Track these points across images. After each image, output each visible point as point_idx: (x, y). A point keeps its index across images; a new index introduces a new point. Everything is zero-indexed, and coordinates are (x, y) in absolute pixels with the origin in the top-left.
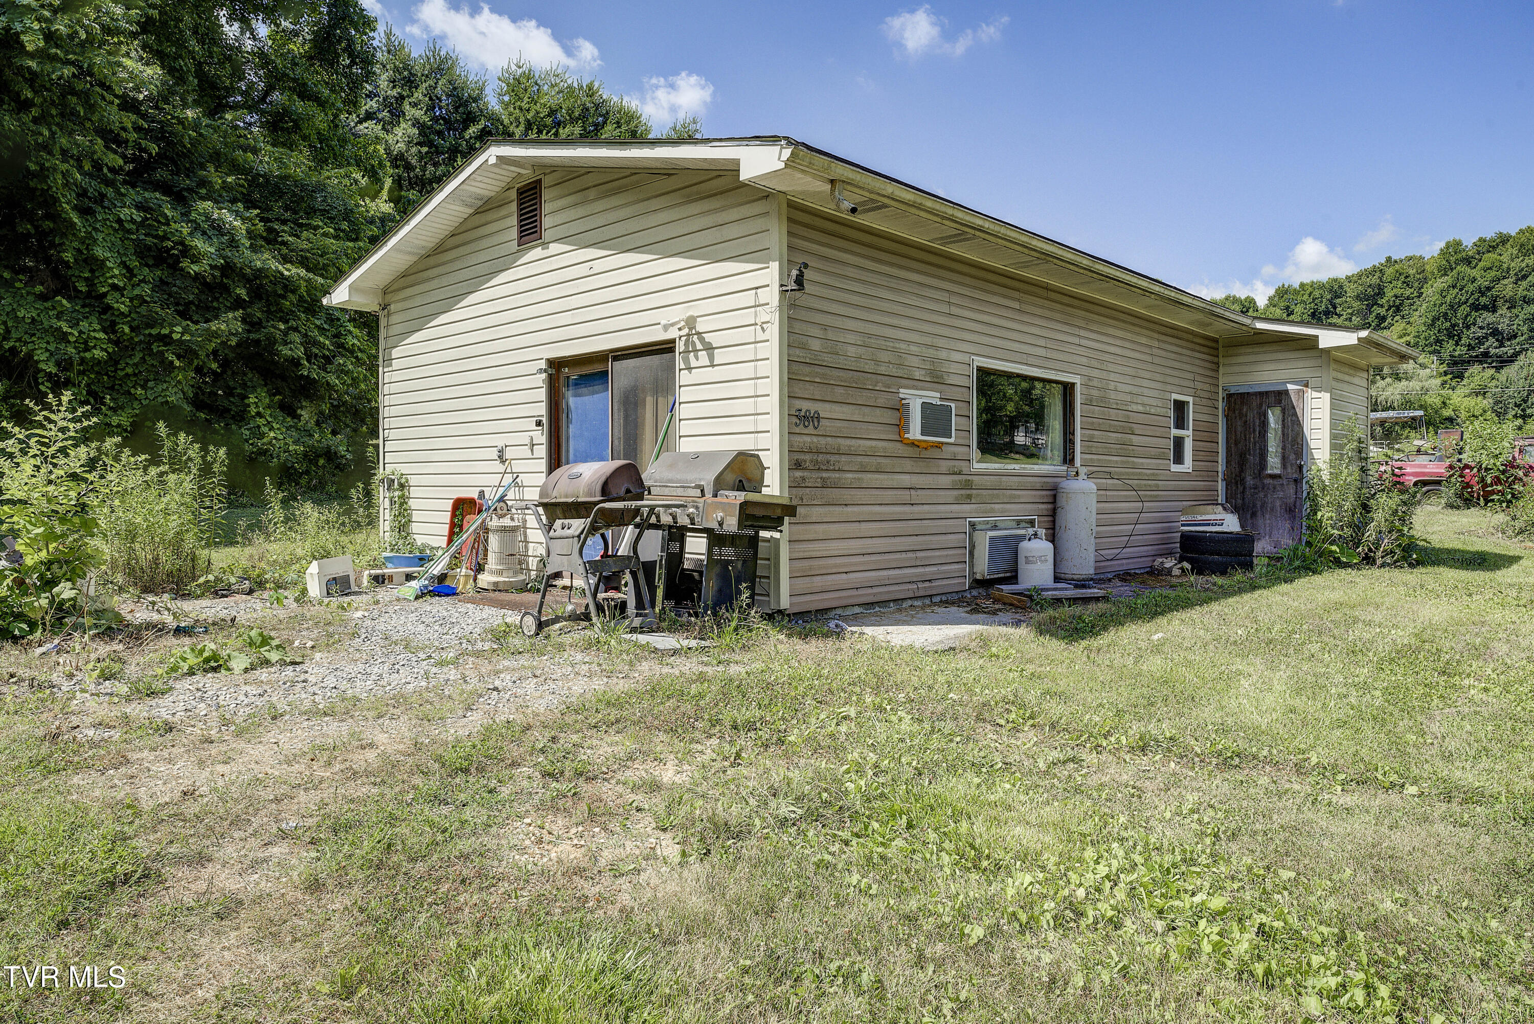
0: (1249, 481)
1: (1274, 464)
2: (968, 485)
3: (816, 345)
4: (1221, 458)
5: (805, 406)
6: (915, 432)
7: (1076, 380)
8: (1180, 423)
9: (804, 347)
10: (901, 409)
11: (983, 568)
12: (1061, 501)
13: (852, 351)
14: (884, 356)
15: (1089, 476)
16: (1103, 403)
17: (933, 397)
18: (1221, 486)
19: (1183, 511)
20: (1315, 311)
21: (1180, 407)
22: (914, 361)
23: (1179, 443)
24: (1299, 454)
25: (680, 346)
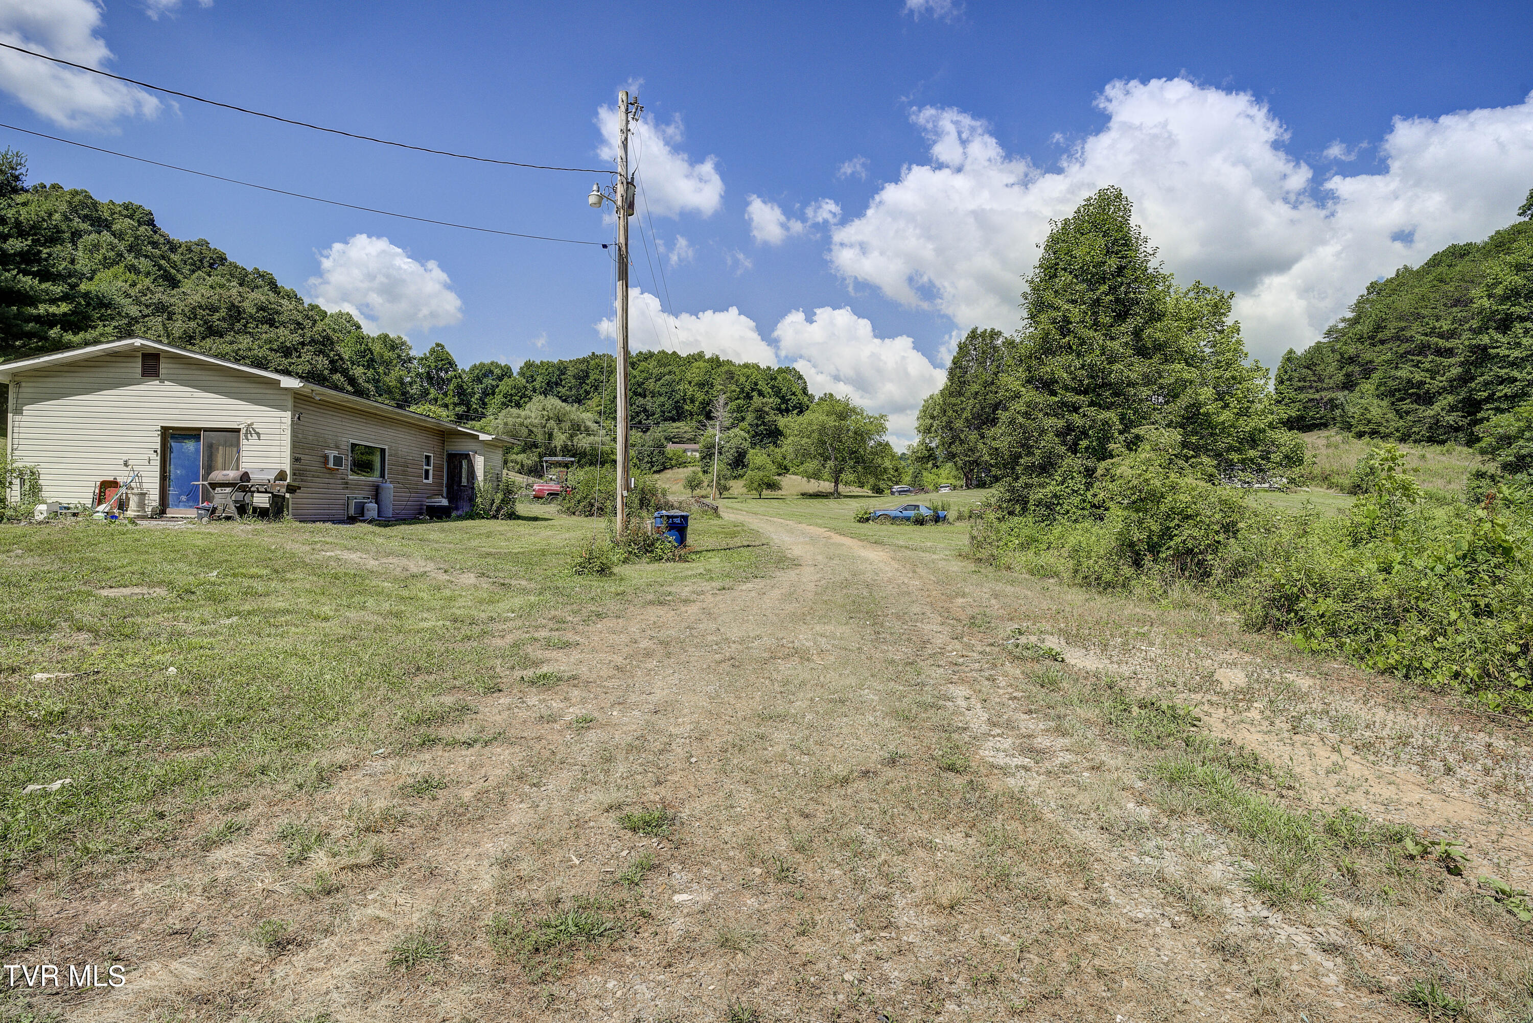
0: (455, 488)
1: (464, 482)
2: (347, 483)
3: (300, 436)
4: (445, 478)
5: (297, 455)
6: (331, 465)
7: (386, 447)
8: (428, 464)
9: (297, 437)
10: (326, 458)
11: (352, 512)
12: (380, 491)
13: (311, 438)
14: (320, 439)
15: (391, 482)
16: (396, 455)
17: (336, 453)
18: (445, 489)
19: (428, 498)
20: (550, 381)
21: (428, 458)
22: (330, 441)
23: (427, 471)
24: (473, 479)
25: (243, 431)
